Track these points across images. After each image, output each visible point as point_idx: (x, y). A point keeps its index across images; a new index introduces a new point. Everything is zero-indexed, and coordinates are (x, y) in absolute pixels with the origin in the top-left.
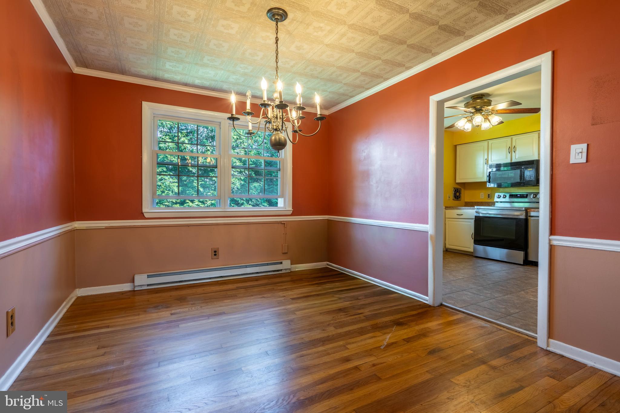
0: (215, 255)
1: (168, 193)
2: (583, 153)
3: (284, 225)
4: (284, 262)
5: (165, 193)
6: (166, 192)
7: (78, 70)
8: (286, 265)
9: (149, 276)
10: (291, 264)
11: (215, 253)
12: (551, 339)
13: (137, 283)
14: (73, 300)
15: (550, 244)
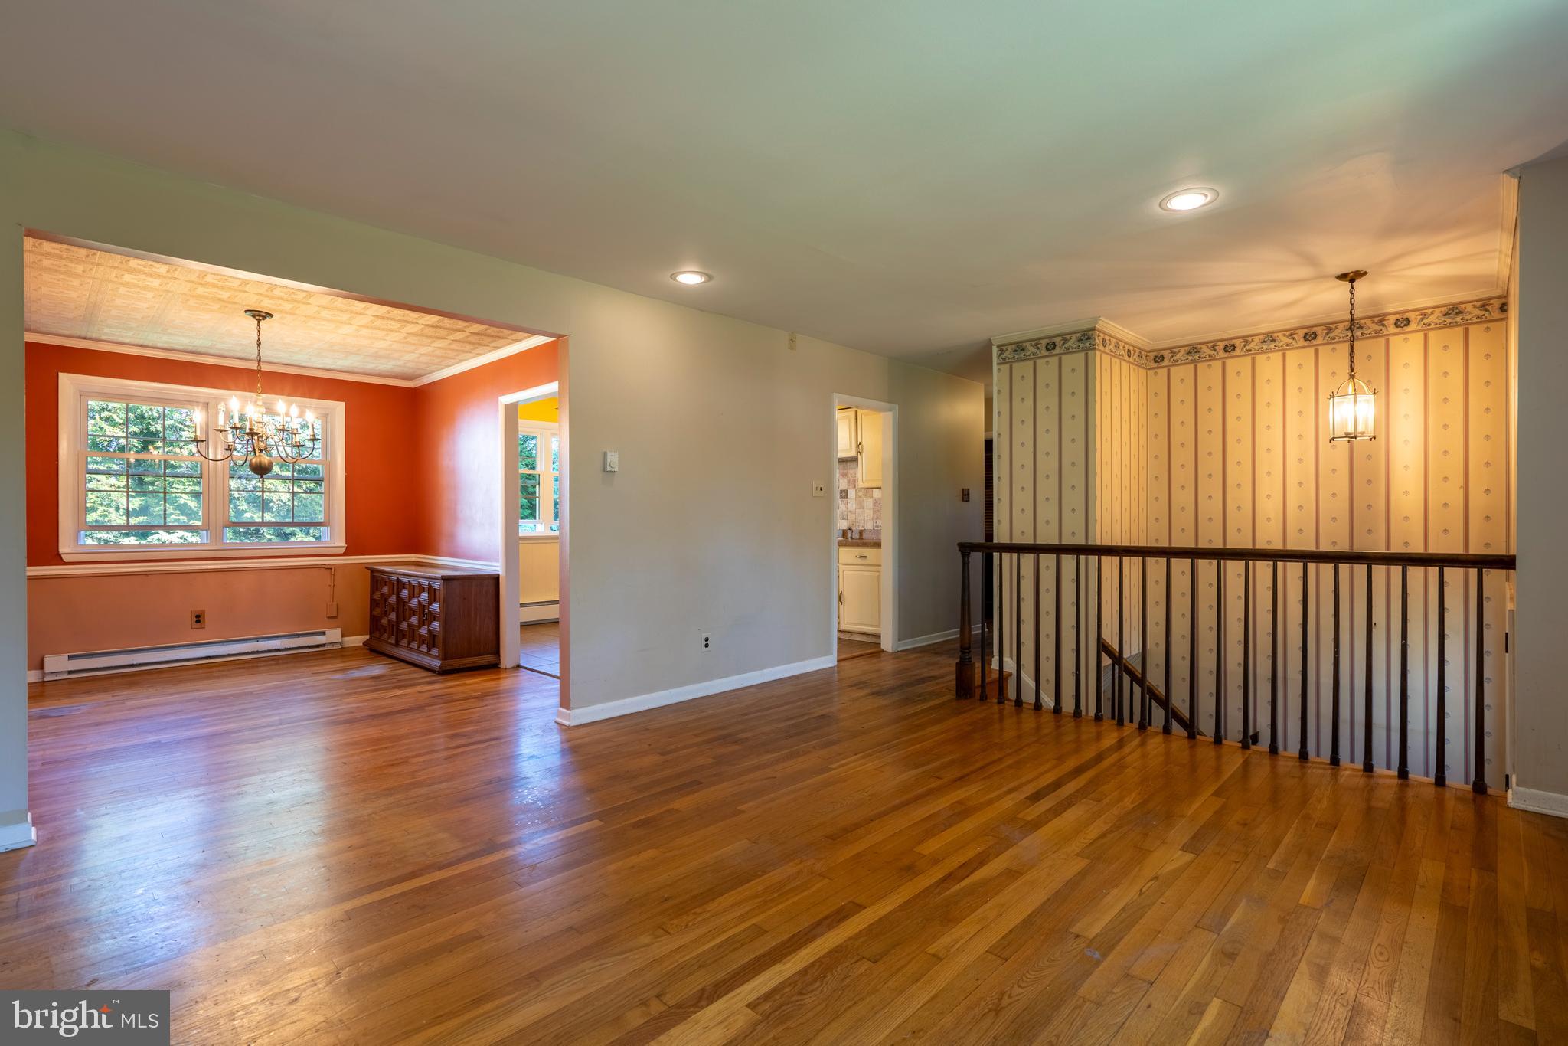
0: (198, 622)
1: (105, 511)
3: (330, 571)
4: (329, 631)
5: (99, 511)
6: (101, 509)
8: (333, 636)
9: (71, 658)
10: (343, 636)
11: (199, 618)
13: (48, 669)
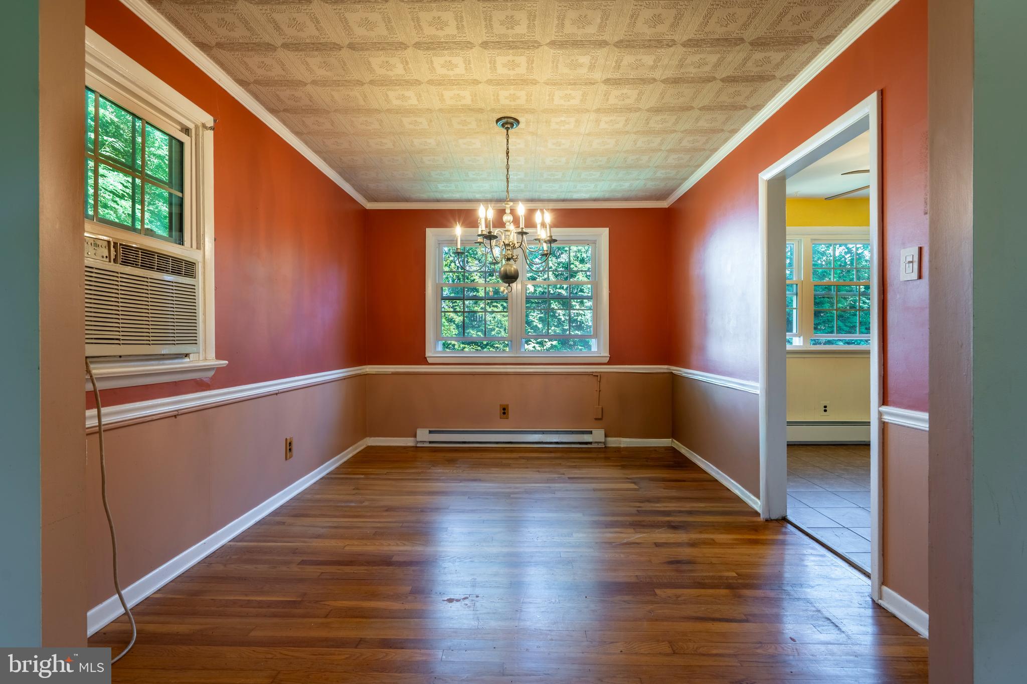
0: (504, 413)
2: (914, 263)
3: (596, 377)
4: (594, 431)
7: (370, 206)
8: (598, 435)
9: (430, 432)
10: (606, 436)
11: (504, 411)
12: (885, 586)
13: (419, 438)
14: (362, 448)
15: (882, 421)
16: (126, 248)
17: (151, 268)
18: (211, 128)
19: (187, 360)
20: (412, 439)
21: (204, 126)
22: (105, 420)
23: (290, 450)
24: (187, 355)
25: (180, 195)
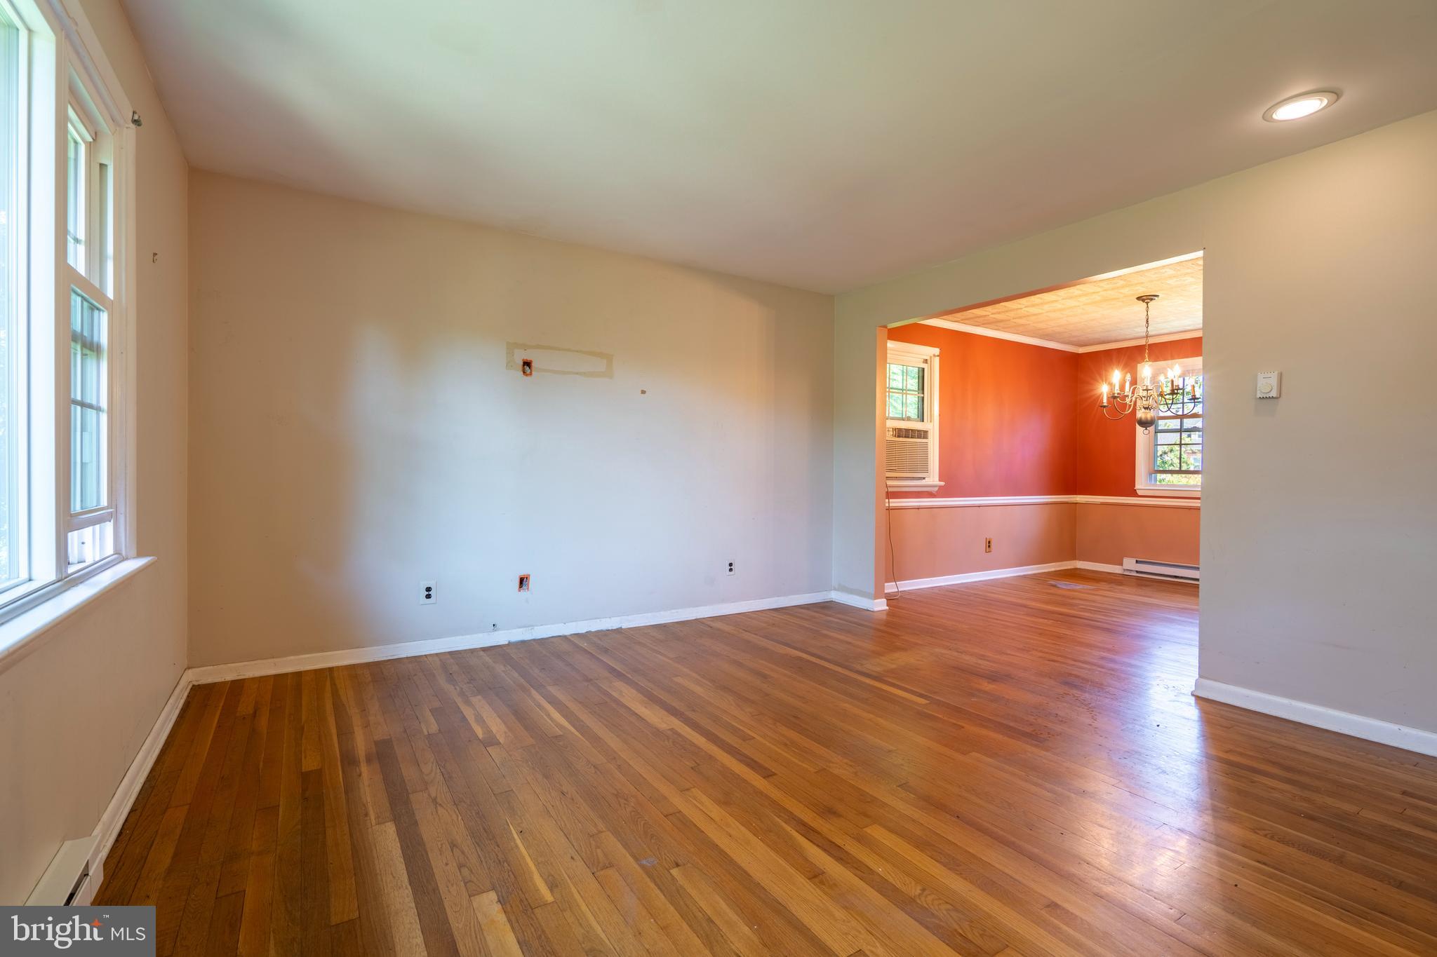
7: (1082, 350)
9: (1137, 562)
13: (1125, 566)
16: (900, 430)
17: (908, 437)
18: (938, 356)
19: (924, 481)
20: (1121, 567)
21: (934, 355)
22: (891, 505)
23: (989, 546)
24: (924, 478)
25: (922, 395)
